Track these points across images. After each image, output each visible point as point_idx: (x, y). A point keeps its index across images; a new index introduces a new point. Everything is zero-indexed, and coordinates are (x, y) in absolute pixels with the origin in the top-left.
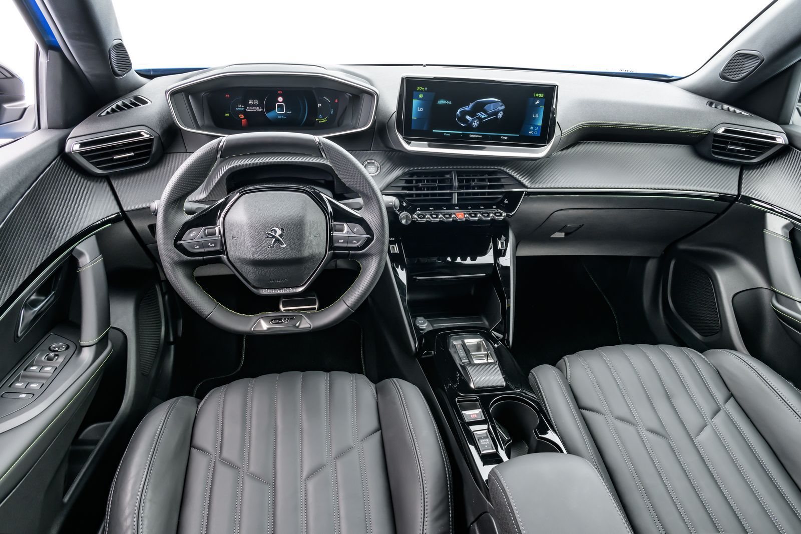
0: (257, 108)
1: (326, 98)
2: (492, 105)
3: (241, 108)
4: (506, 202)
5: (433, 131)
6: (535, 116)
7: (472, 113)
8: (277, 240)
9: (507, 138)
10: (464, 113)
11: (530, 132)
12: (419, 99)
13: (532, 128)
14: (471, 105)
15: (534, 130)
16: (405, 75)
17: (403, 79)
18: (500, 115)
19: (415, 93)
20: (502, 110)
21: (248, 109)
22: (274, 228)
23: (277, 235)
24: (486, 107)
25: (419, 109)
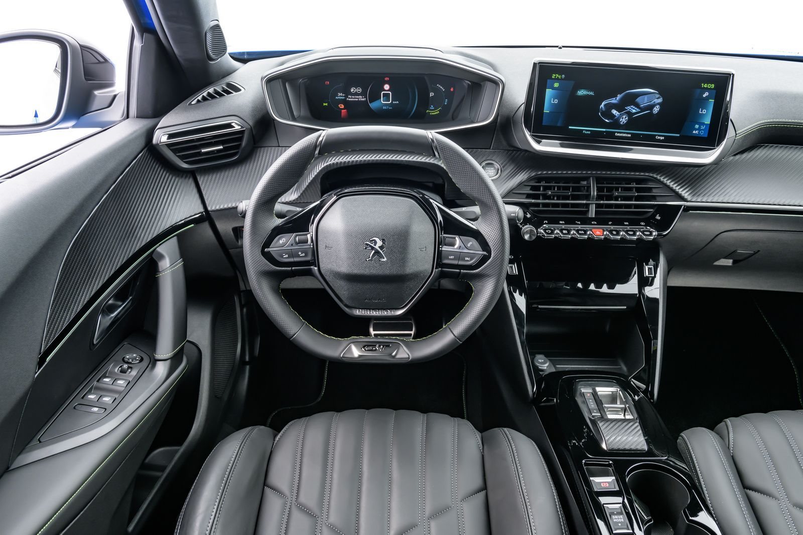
0: (360, 97)
1: (439, 86)
2: (646, 97)
3: (342, 96)
4: (658, 217)
5: (570, 127)
6: (702, 111)
7: (620, 107)
8: (377, 252)
9: (663, 138)
10: (610, 107)
11: (694, 132)
12: (553, 88)
13: (697, 126)
14: (619, 97)
15: (699, 129)
16: (538, 59)
17: (535, 64)
18: (656, 110)
19: (549, 81)
20: (658, 104)
22: (374, 238)
23: (377, 247)
24: (638, 100)
25: (554, 101)
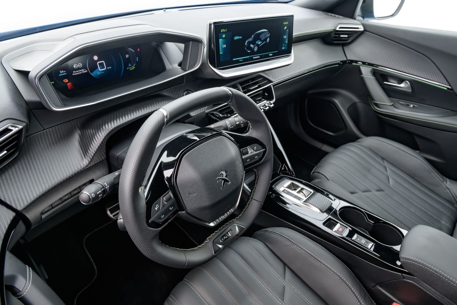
0: (83, 70)
1: (130, 49)
2: (263, 34)
3: (64, 73)
4: (266, 94)
5: (234, 59)
6: (285, 37)
7: (253, 42)
8: (225, 181)
9: (272, 55)
10: (249, 43)
11: (283, 48)
12: (223, 38)
14: (252, 37)
16: (212, 21)
17: (210, 25)
18: (268, 40)
19: (220, 34)
20: (269, 37)
21: (74, 73)
23: (224, 177)
24: (261, 36)
25: (224, 46)
